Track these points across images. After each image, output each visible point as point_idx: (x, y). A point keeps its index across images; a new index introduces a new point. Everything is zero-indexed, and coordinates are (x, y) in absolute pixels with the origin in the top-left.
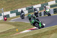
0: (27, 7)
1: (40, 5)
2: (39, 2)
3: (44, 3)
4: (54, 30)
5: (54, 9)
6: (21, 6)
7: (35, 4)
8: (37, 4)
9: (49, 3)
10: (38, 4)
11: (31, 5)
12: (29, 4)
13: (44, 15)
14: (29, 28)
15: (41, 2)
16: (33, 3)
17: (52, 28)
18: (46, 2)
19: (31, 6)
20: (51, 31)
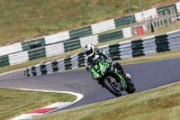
0: (26, 41)
1: (65, 35)
2: (62, 24)
3: (78, 26)
4: (112, 114)
5: (110, 47)
6: (6, 38)
7: (50, 30)
8: (56, 31)
9: (93, 26)
10: (61, 30)
11: (38, 33)
12: (30, 30)
13: (80, 66)
14: (32, 108)
15: (70, 26)
16: (43, 27)
17: (105, 105)
18: (84, 24)
19: (38, 38)
20: (103, 115)
